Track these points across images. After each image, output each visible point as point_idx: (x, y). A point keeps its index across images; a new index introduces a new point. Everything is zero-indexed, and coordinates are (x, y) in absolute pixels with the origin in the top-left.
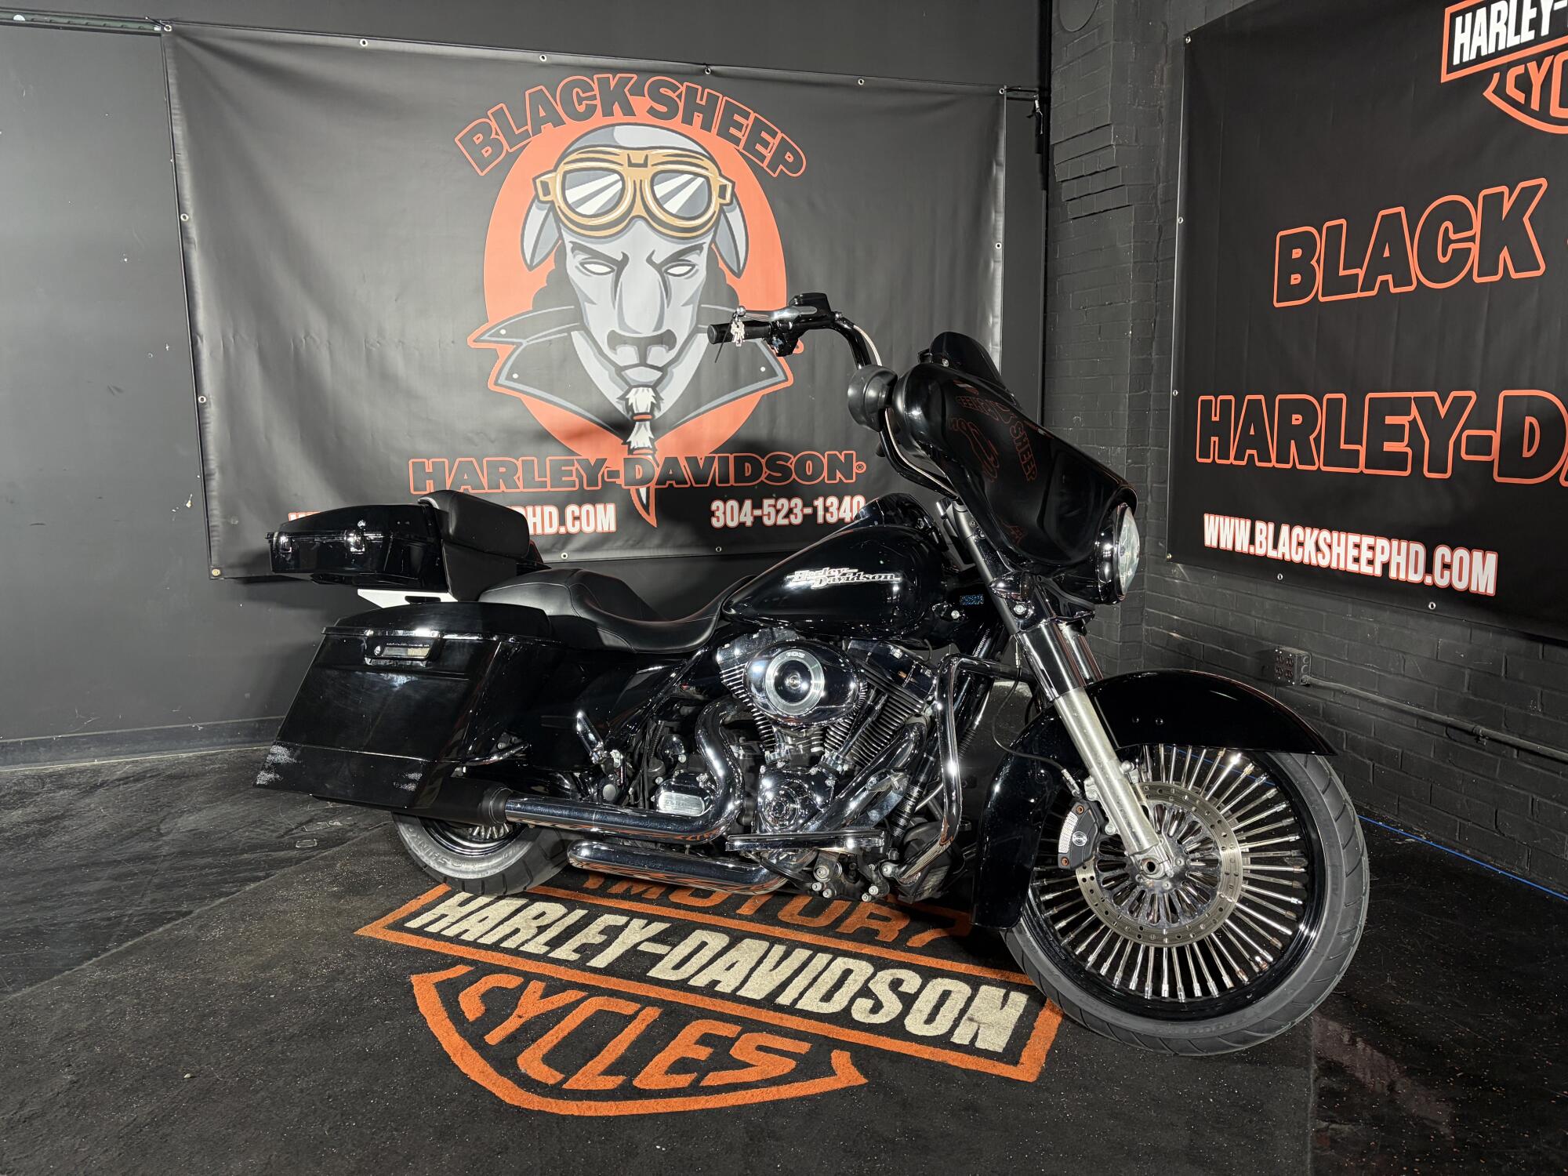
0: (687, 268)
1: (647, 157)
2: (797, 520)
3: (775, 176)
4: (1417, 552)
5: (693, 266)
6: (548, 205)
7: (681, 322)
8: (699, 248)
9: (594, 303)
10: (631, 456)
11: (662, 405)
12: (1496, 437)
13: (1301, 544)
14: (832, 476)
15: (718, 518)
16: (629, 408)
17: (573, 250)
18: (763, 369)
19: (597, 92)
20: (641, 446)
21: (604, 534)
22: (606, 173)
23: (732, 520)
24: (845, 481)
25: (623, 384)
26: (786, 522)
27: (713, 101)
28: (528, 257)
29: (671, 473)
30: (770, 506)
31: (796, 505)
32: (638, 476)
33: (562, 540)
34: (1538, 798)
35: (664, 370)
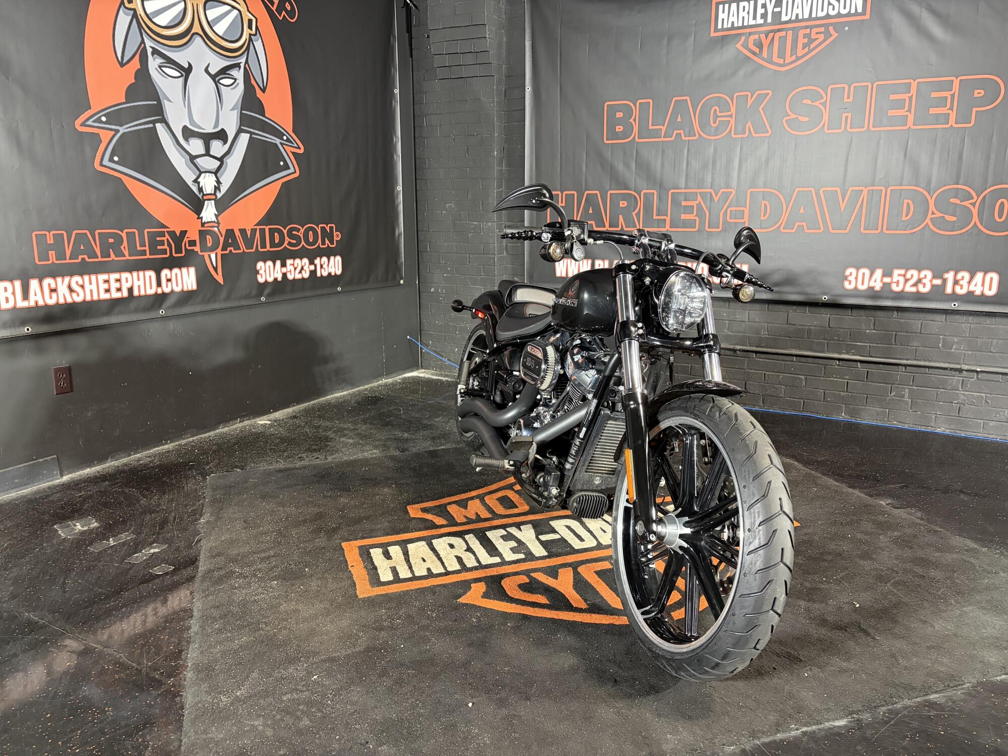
0: (233, 80)
2: (306, 275)
3: (281, 18)
5: (235, 80)
6: (132, 12)
7: (230, 124)
8: (238, 66)
9: (169, 100)
10: (203, 228)
11: (221, 187)
12: (747, 211)
14: (324, 243)
15: (261, 275)
16: (200, 190)
17: (153, 54)
18: (282, 163)
20: (210, 220)
21: (188, 292)
23: (270, 276)
24: (330, 246)
25: (196, 169)
26: (298, 276)
28: (119, 55)
29: (230, 241)
30: (291, 265)
31: (305, 263)
32: (209, 245)
33: (160, 299)
34: (768, 373)
35: (221, 159)
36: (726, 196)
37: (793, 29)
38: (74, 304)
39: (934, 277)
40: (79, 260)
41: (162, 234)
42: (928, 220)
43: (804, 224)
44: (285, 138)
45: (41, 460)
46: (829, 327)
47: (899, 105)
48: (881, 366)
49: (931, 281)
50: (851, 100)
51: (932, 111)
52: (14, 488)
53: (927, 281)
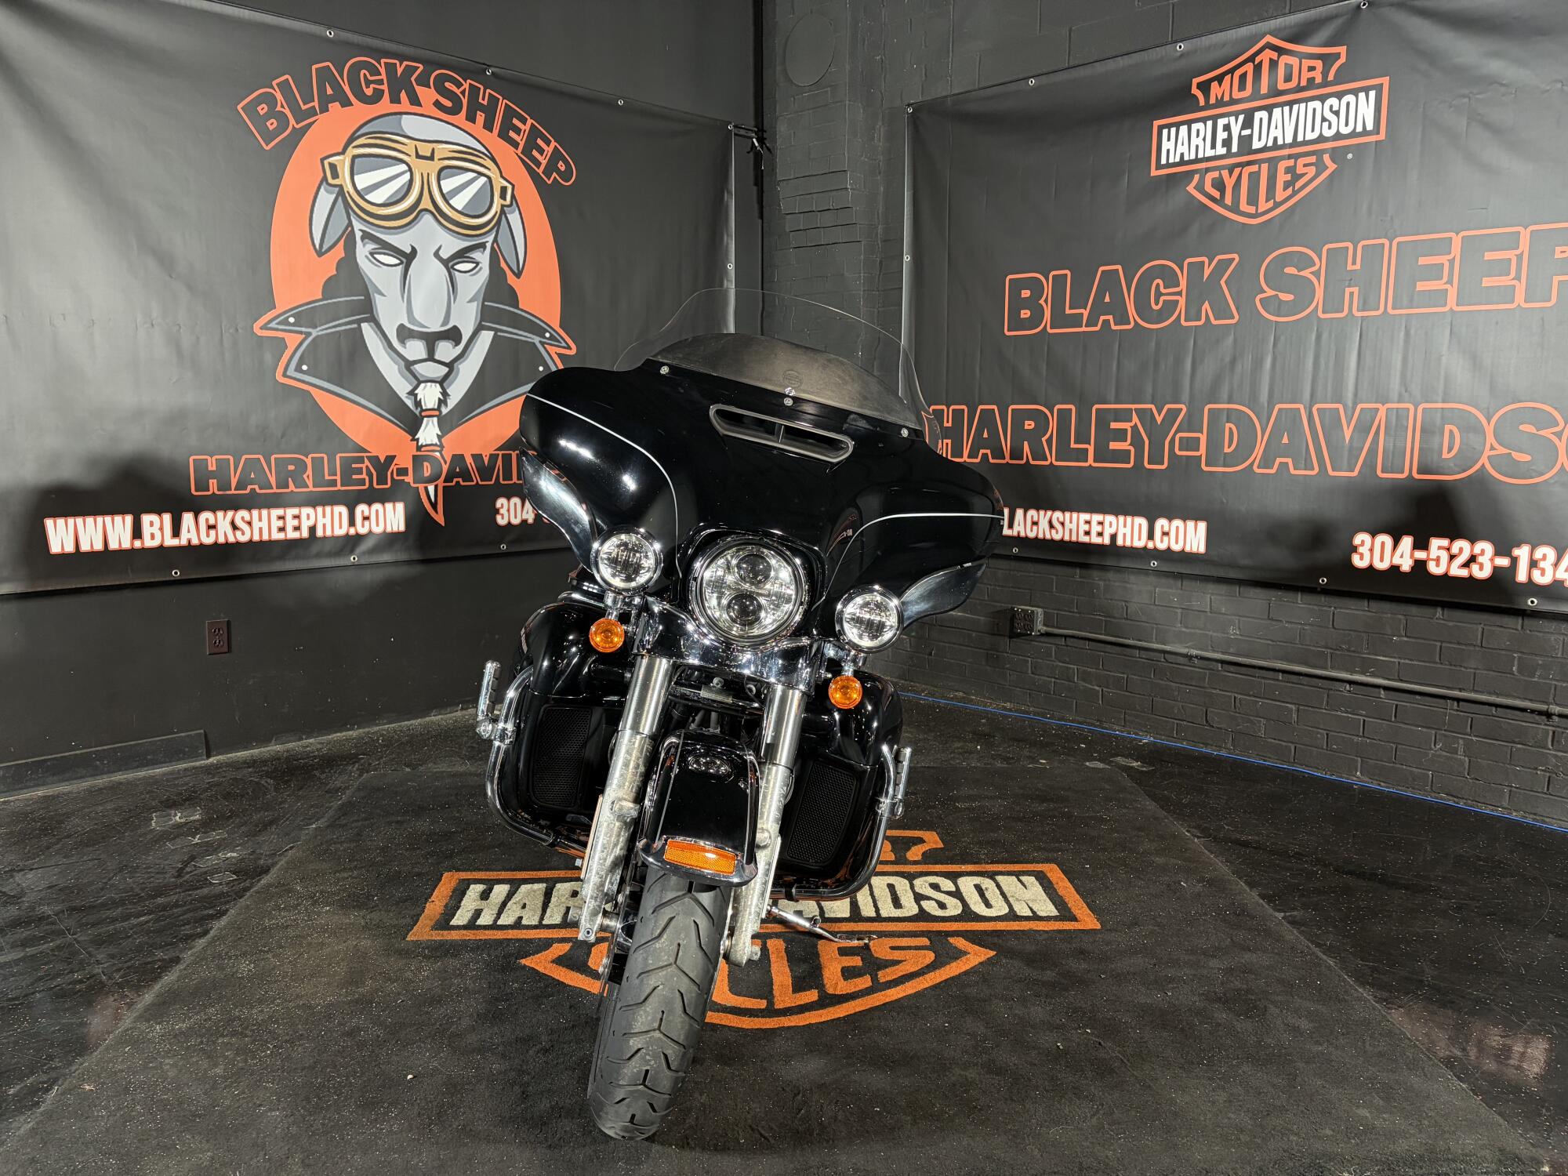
0: (475, 265)
1: (433, 150)
3: (550, 182)
4: (1140, 525)
5: (477, 264)
6: (337, 189)
7: (466, 318)
8: (483, 246)
9: (382, 294)
10: (419, 453)
11: (448, 401)
12: (1203, 438)
13: (1035, 523)
15: (502, 515)
16: (418, 404)
17: (363, 239)
18: (541, 369)
19: (384, 76)
20: (429, 443)
21: (393, 534)
22: (394, 161)
23: (516, 517)
25: (413, 378)
27: (494, 102)
28: (317, 242)
29: (458, 470)
32: (427, 473)
33: (351, 542)
34: (1239, 696)
35: (451, 365)
36: (1172, 413)
37: (1268, 160)
38: (238, 543)
39: (1498, 553)
40: (248, 491)
41: (361, 460)
42: (1484, 460)
43: (1289, 460)
44: (547, 335)
45: (183, 734)
46: (1334, 627)
47: (1435, 272)
48: (1418, 697)
49: (1492, 560)
50: (1358, 267)
51: (1487, 282)
52: (147, 766)
53: (1486, 561)
